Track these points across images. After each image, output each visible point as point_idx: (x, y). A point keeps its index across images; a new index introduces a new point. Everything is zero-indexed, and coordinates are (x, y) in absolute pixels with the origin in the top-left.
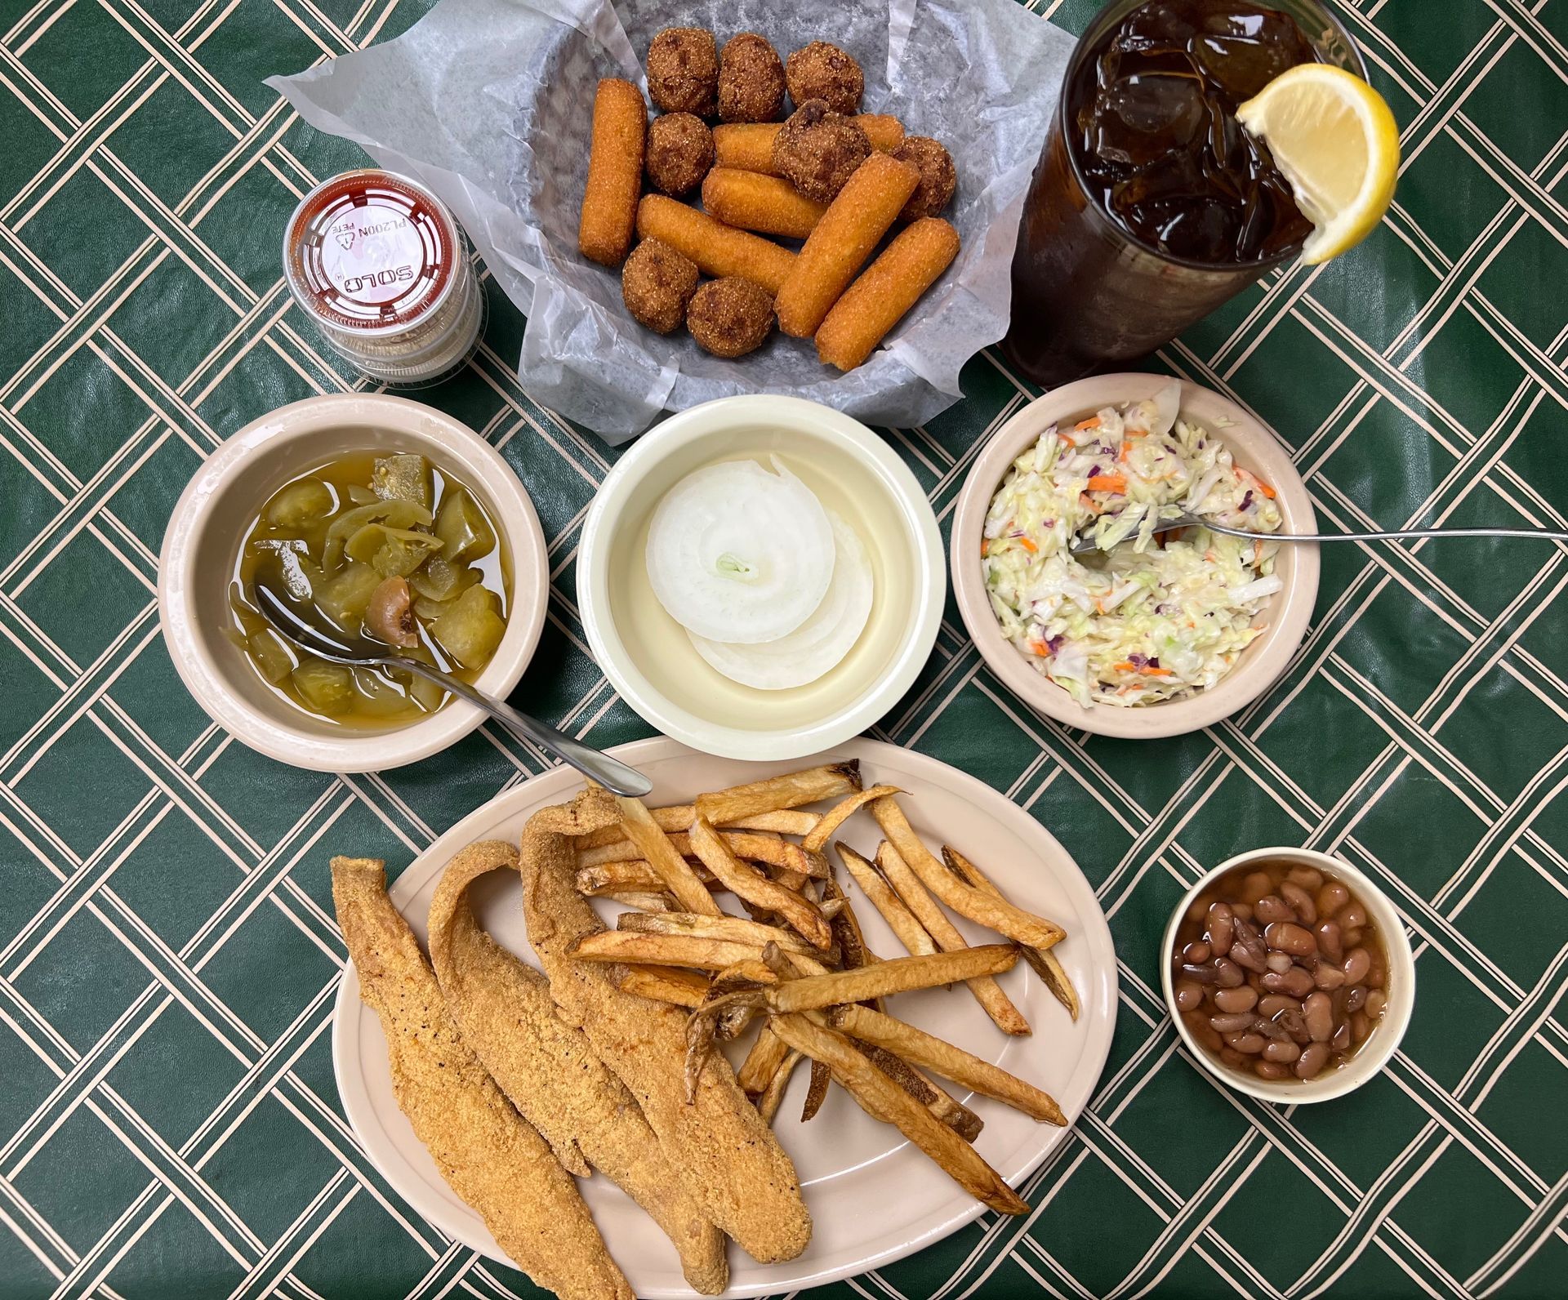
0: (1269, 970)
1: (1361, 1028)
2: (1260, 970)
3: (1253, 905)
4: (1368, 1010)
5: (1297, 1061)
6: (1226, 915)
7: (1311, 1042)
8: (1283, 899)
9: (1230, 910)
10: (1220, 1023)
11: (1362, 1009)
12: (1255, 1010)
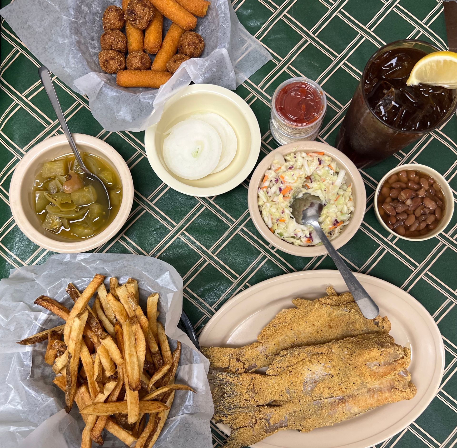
0: (409, 206)
1: (440, 195)
2: (407, 208)
3: (390, 196)
4: (437, 189)
5: (436, 218)
6: (388, 205)
7: (434, 210)
8: (394, 188)
9: (387, 203)
10: (413, 229)
11: (436, 191)
12: (417, 218)
